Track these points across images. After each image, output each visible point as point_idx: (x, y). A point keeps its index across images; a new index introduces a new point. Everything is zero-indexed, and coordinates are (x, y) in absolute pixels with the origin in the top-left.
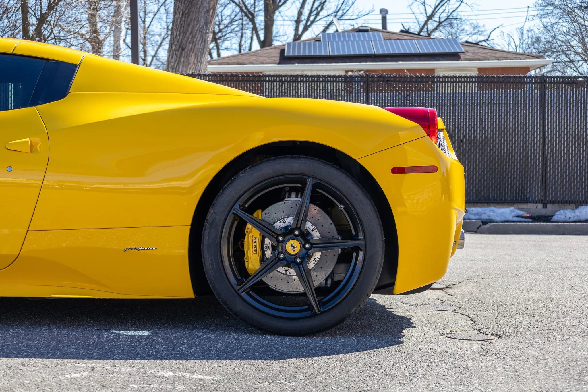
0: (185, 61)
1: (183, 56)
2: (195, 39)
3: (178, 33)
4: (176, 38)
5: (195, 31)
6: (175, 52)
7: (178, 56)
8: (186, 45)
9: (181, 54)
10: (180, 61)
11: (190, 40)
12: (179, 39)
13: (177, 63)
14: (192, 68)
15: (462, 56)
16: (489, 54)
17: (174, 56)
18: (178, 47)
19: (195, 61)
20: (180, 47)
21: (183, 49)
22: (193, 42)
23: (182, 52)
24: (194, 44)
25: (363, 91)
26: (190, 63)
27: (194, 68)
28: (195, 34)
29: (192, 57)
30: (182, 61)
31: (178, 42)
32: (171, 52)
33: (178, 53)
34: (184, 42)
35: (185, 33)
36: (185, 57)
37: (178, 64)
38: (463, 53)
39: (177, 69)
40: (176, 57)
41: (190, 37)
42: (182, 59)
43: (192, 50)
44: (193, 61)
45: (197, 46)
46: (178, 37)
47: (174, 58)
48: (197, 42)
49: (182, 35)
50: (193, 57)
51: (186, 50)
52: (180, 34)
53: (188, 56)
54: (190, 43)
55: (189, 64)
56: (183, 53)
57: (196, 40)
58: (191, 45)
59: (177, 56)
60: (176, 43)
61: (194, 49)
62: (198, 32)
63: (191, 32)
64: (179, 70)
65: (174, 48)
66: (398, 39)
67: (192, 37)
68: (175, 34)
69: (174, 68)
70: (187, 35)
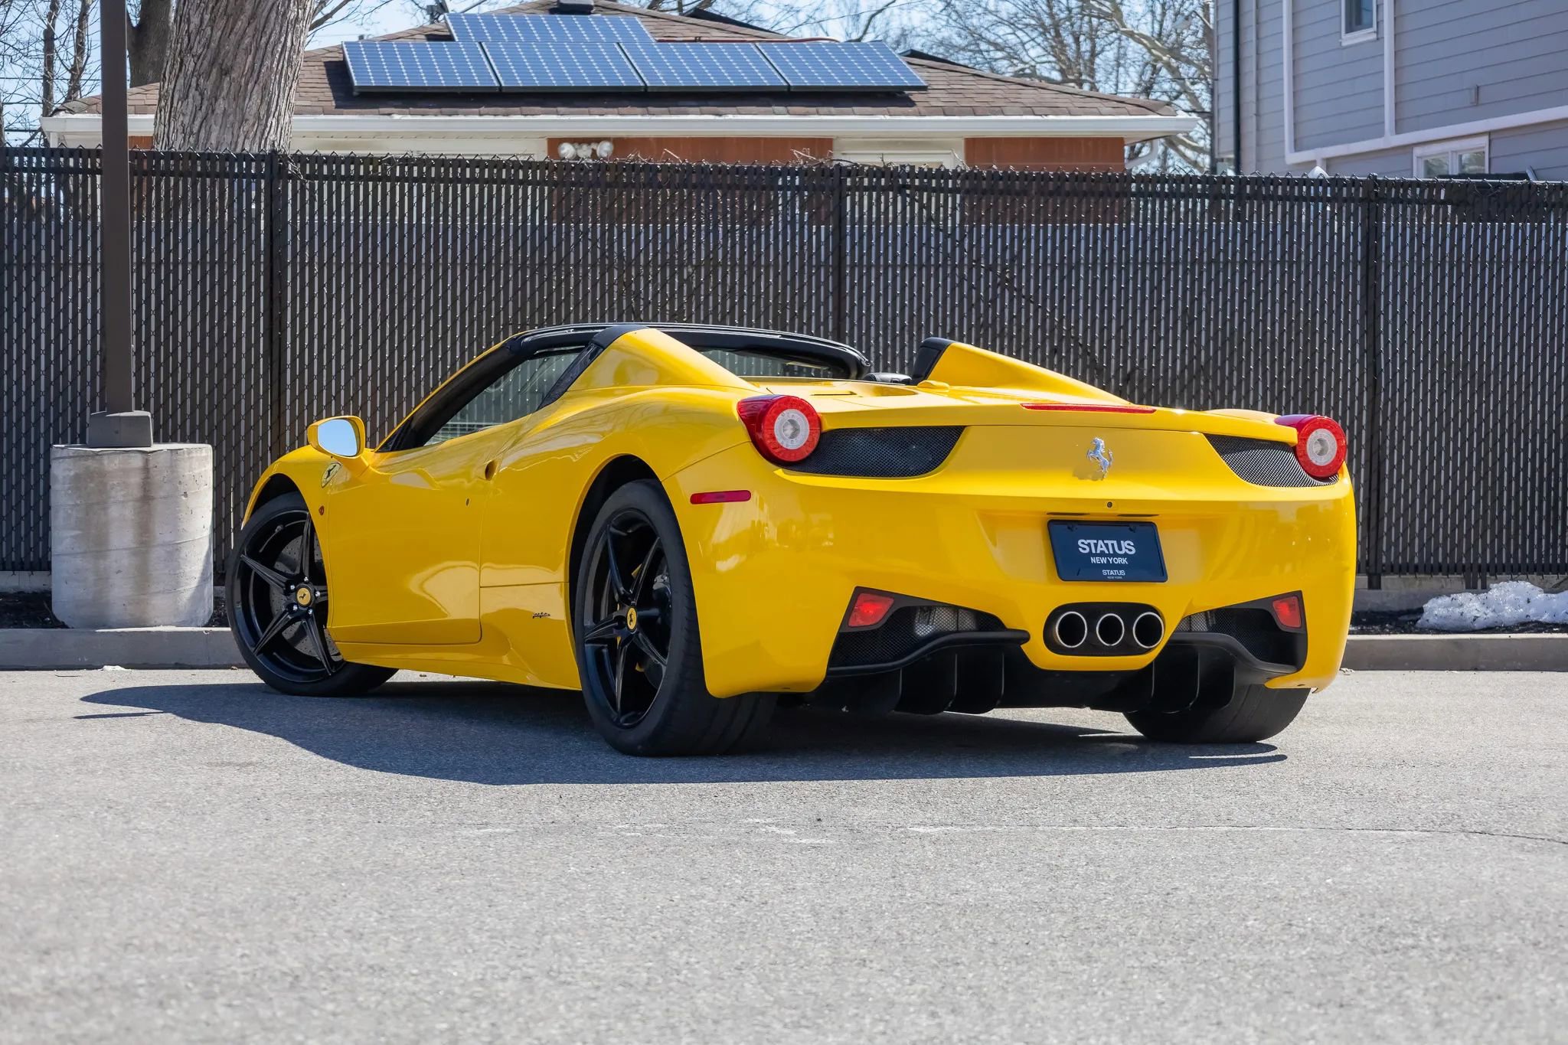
0: (230, 110)
1: (224, 93)
2: (264, 40)
3: (207, 17)
4: (198, 33)
5: (265, 14)
6: (194, 80)
7: (208, 93)
8: (235, 57)
9: (218, 87)
10: (213, 111)
11: (247, 41)
12: (210, 40)
13: (200, 115)
14: (251, 135)
15: (915, 96)
16: (999, 93)
17: (192, 92)
18: (206, 63)
19: (262, 112)
20: (212, 64)
21: (225, 72)
22: (257, 49)
23: (221, 81)
24: (261, 53)
25: (810, 217)
26: (247, 116)
27: (259, 134)
28: (263, 21)
29: (254, 96)
30: (219, 110)
31: (207, 46)
32: (181, 81)
33: (208, 86)
34: (228, 47)
35: (232, 17)
36: (231, 97)
37: (205, 118)
38: (922, 88)
39: (202, 134)
40: (199, 98)
41: (250, 31)
42: (221, 105)
43: (255, 75)
44: (255, 109)
45: (267, 63)
46: (209, 30)
47: (190, 100)
48: (269, 49)
49: (221, 24)
50: (256, 97)
51: (233, 75)
52: (213, 21)
53: (240, 95)
54: (247, 52)
55: (244, 120)
56: (225, 85)
57: (267, 43)
58: (250, 58)
59: (202, 94)
60: (198, 49)
61: (260, 71)
62: (273, 15)
63: (253, 16)
64: (208, 138)
65: (190, 65)
66: (697, 40)
67: (256, 29)
68: (195, 20)
69: (192, 133)
70: (240, 23)
